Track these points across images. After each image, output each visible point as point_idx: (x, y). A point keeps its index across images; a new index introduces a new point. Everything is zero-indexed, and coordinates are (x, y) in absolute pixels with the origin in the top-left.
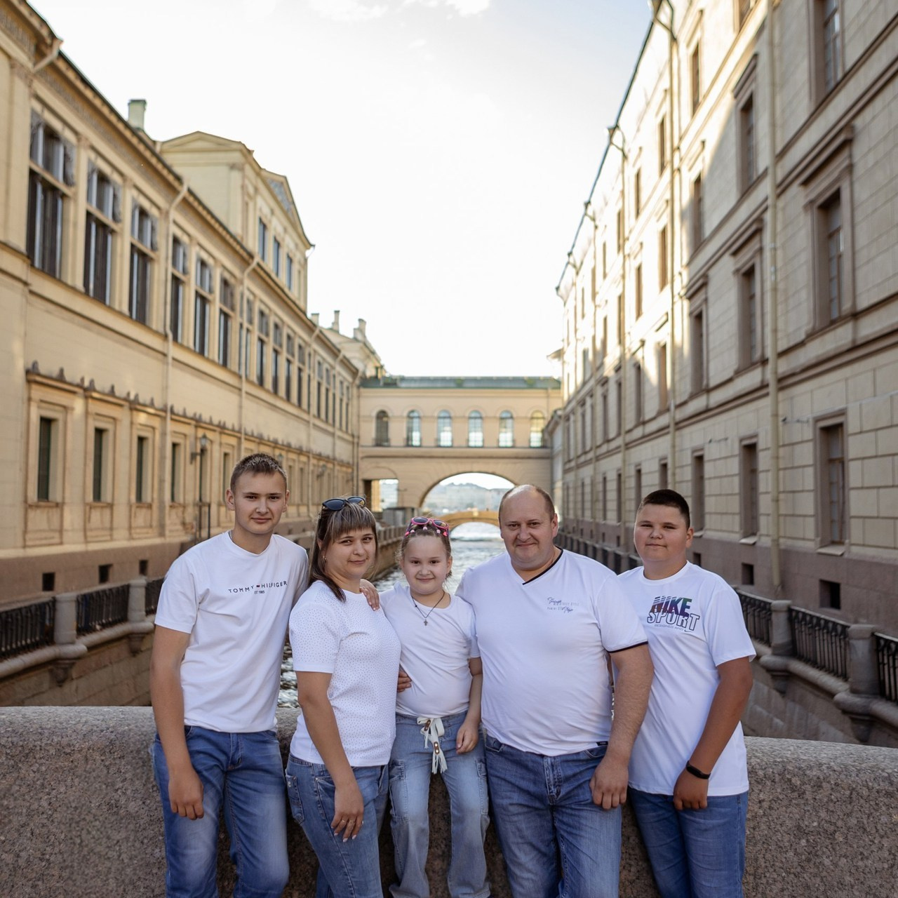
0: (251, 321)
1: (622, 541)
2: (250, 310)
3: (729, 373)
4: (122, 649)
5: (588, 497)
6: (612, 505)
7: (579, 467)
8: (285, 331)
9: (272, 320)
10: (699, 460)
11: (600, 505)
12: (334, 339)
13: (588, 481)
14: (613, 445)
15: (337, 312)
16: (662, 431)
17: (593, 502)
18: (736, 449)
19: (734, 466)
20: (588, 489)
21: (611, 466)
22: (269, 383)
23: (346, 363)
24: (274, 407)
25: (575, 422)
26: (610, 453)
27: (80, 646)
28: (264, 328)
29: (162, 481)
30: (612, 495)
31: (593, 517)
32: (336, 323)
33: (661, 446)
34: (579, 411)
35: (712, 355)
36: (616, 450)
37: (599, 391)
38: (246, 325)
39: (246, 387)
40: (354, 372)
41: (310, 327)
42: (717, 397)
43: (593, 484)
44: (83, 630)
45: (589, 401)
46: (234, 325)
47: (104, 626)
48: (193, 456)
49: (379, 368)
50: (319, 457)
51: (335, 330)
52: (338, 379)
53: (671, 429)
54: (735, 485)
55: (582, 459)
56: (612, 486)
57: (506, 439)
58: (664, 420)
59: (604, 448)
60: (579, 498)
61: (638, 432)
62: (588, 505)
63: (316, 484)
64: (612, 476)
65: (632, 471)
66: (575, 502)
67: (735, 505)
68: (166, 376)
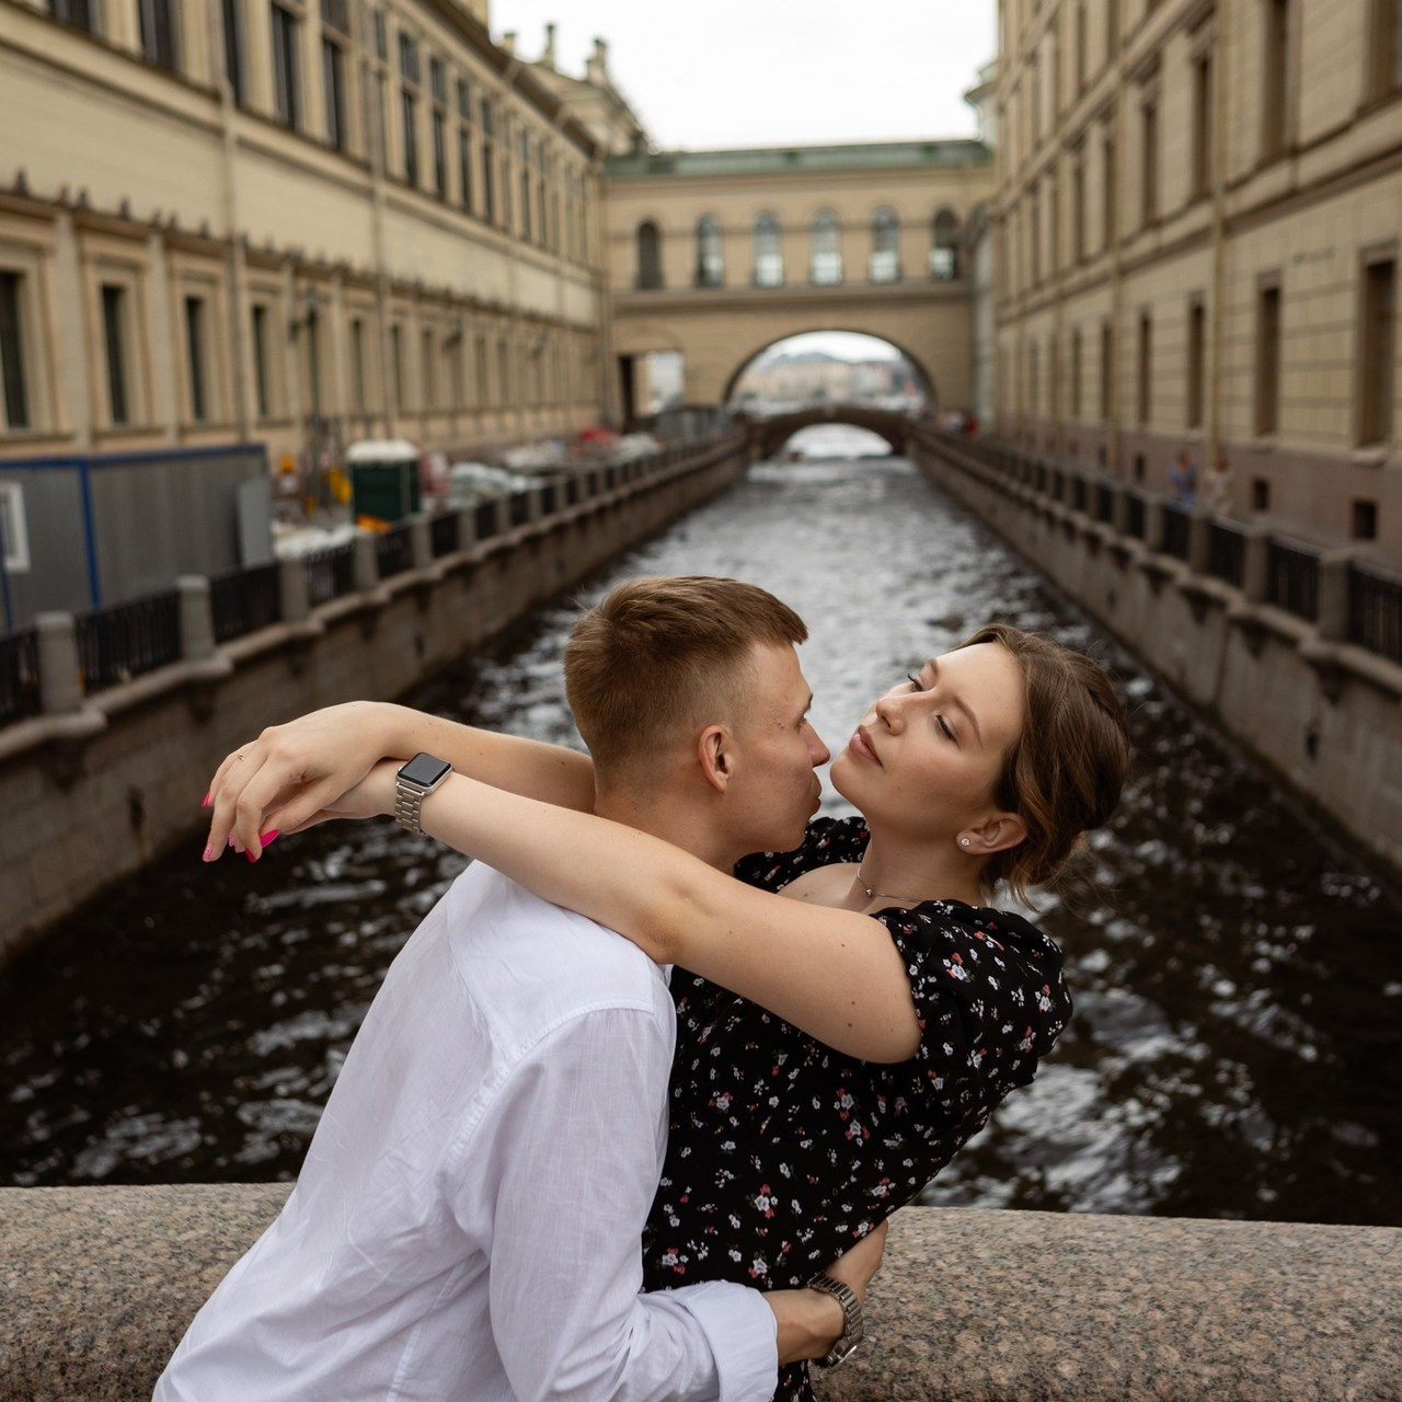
0: (382, 53)
1: (1111, 456)
2: (380, 34)
3: (1342, 114)
4: (178, 715)
5: (1044, 373)
6: (1091, 388)
7: (1026, 314)
8: (452, 73)
9: (425, 51)
10: (1271, 298)
11: (1066, 389)
12: (549, 83)
13: (1043, 342)
14: (1094, 271)
15: (550, 29)
16: (1195, 240)
17: (1055, 379)
18: (1350, 271)
19: (1346, 307)
20: (1043, 358)
21: (1089, 312)
22: (427, 179)
23: (576, 132)
24: (440, 225)
25: (1020, 227)
26: (1088, 287)
27: (91, 716)
28: (409, 66)
29: (239, 381)
30: (1091, 369)
31: (1054, 409)
32: (549, 49)
33: (1195, 270)
34: (1027, 204)
35: (1306, 77)
36: (1102, 280)
37: (1067, 164)
38: (374, 62)
39: (384, 190)
40: (589, 147)
41: (498, 59)
42: (1313, 167)
43: (1054, 347)
44: (95, 683)
45: (1046, 186)
46: (351, 65)
47: (137, 673)
48: (294, 329)
49: (638, 137)
50: (532, 318)
51: (547, 64)
52: (562, 163)
53: (1217, 234)
54: (1345, 345)
55: (1033, 300)
56: (1092, 351)
57: (883, 266)
58: (1202, 216)
59: (1076, 278)
60: (1026, 375)
61: (1146, 244)
62: (1043, 388)
63: (531, 372)
64: (1092, 332)
65: (1130, 322)
66: (1019, 383)
67: (1344, 384)
68: (226, 177)
